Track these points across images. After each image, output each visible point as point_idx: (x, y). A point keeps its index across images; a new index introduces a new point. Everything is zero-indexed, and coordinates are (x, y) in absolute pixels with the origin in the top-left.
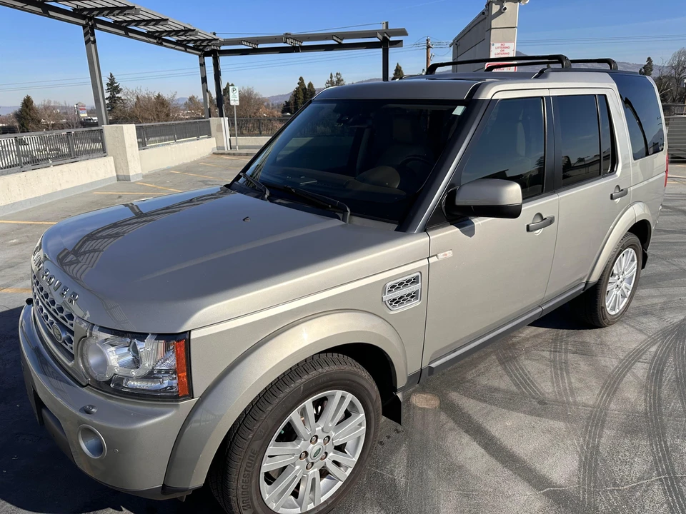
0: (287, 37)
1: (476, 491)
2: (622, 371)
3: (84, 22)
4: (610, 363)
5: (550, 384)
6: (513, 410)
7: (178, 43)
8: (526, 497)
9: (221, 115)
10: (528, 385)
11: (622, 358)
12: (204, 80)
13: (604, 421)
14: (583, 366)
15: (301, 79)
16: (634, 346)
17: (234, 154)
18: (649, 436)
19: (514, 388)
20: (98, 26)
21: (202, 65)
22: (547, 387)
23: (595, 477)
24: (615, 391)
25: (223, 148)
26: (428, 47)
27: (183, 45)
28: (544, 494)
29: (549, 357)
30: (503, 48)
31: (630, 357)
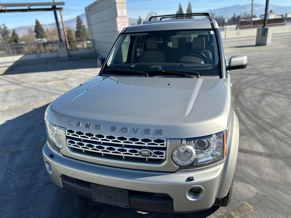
1: (250, 163)
8: (263, 159)
18: (265, 131)
23: (268, 147)
30: (122, 11)
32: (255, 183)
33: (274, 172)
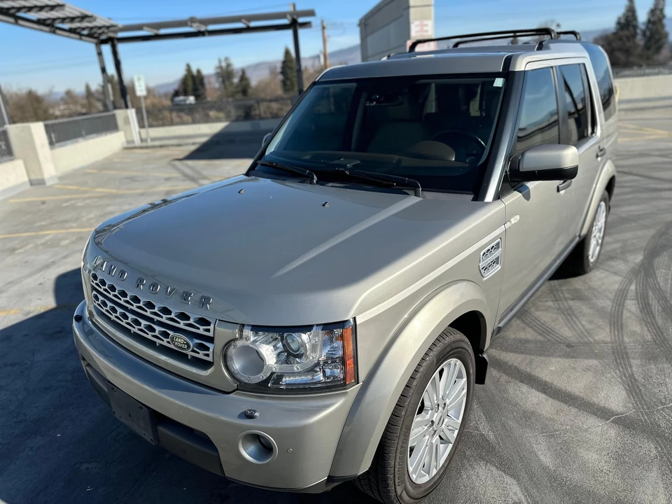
0: (193, 20)
1: (557, 430)
2: (619, 309)
4: (606, 304)
5: (567, 329)
6: (549, 356)
7: (71, 31)
8: (600, 428)
9: (127, 107)
10: (550, 333)
11: (613, 298)
12: (103, 69)
13: (627, 354)
14: (586, 309)
15: (188, 66)
16: (616, 287)
17: (147, 147)
18: (667, 359)
19: (540, 338)
21: (100, 54)
22: (567, 333)
23: (644, 400)
24: (622, 326)
25: (133, 142)
26: (324, 28)
27: (77, 33)
28: (612, 422)
29: (554, 306)
30: (423, 25)
31: (618, 297)
32: (531, 478)
33: (606, 467)
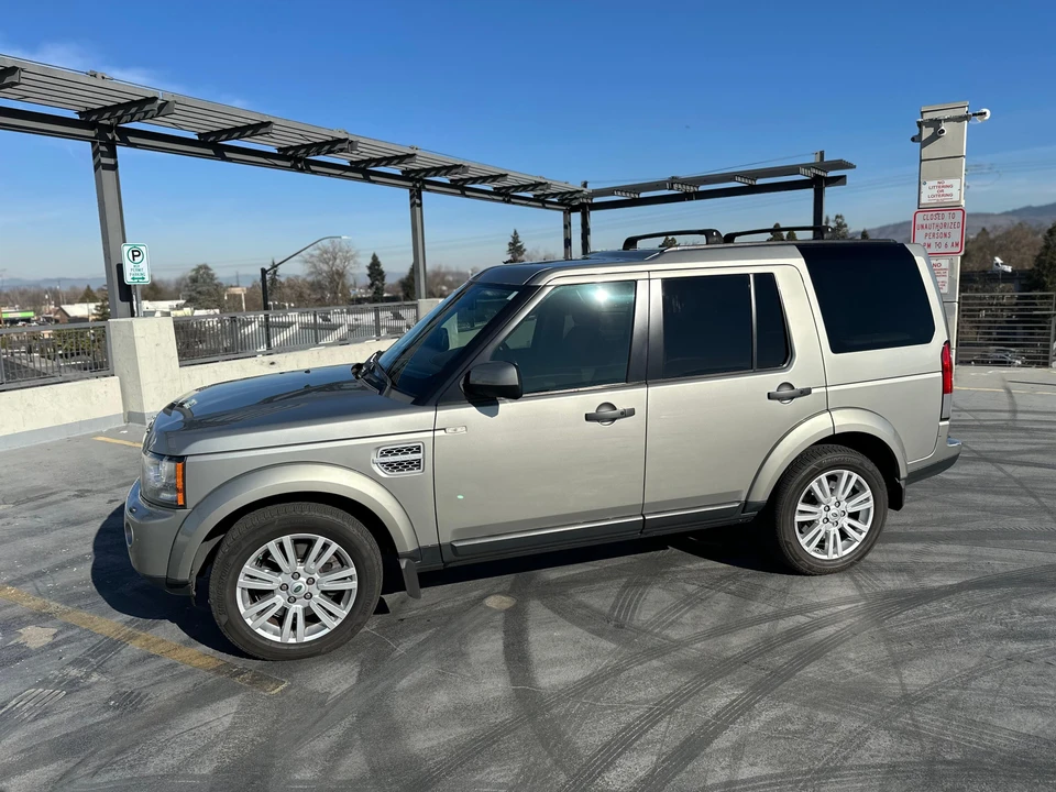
0: (673, 181)
3: (410, 184)
7: (535, 198)
12: (568, 243)
20: (427, 187)
21: (567, 226)
27: (542, 201)
30: (941, 187)
